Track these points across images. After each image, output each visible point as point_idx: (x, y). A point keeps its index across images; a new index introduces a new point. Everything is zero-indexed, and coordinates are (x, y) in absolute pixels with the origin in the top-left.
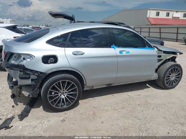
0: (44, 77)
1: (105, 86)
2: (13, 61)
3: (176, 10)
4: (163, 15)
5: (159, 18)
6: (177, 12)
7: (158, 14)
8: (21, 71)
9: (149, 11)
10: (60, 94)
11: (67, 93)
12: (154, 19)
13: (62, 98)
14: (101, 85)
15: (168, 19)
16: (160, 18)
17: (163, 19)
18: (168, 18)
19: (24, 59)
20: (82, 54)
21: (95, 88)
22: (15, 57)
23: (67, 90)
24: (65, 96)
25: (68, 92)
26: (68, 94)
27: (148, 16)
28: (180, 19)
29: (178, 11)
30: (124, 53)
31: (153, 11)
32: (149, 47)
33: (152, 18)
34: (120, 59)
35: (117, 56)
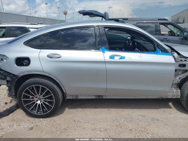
0: (16, 79)
1: (94, 97)
10: (37, 99)
13: (38, 104)
14: (88, 96)
19: (2, 59)
20: (59, 57)
21: (80, 98)
26: (44, 101)
30: (117, 59)
32: (162, 51)
34: (109, 66)
35: (105, 62)
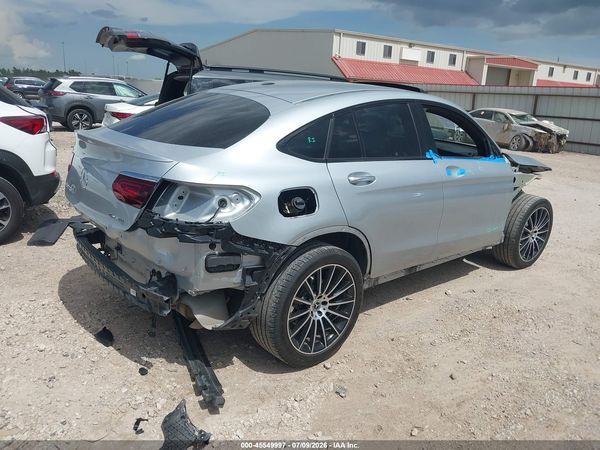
0: (283, 258)
2: (173, 214)
3: (410, 41)
4: (374, 51)
5: (364, 62)
6: (410, 46)
7: (361, 49)
8: (212, 246)
9: (336, 38)
11: (329, 304)
12: (350, 61)
13: (316, 322)
15: (387, 64)
16: (367, 62)
17: (376, 63)
18: (387, 61)
19: (223, 203)
20: (370, 182)
22: (181, 198)
23: (329, 297)
24: (324, 315)
25: (330, 302)
26: (330, 308)
27: (335, 52)
28: (421, 68)
29: (414, 45)
31: (349, 39)
33: (345, 60)
35: (442, 185)
